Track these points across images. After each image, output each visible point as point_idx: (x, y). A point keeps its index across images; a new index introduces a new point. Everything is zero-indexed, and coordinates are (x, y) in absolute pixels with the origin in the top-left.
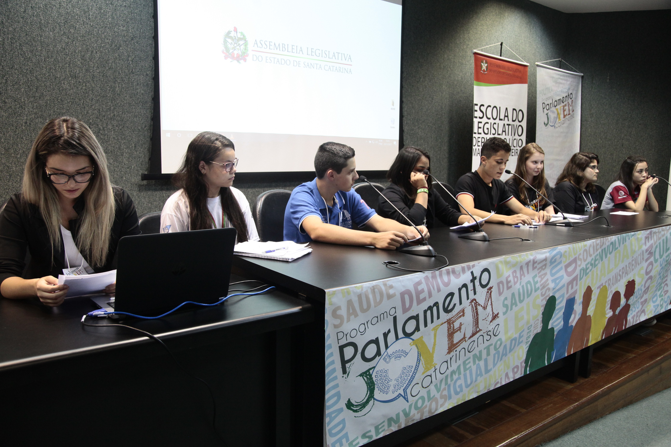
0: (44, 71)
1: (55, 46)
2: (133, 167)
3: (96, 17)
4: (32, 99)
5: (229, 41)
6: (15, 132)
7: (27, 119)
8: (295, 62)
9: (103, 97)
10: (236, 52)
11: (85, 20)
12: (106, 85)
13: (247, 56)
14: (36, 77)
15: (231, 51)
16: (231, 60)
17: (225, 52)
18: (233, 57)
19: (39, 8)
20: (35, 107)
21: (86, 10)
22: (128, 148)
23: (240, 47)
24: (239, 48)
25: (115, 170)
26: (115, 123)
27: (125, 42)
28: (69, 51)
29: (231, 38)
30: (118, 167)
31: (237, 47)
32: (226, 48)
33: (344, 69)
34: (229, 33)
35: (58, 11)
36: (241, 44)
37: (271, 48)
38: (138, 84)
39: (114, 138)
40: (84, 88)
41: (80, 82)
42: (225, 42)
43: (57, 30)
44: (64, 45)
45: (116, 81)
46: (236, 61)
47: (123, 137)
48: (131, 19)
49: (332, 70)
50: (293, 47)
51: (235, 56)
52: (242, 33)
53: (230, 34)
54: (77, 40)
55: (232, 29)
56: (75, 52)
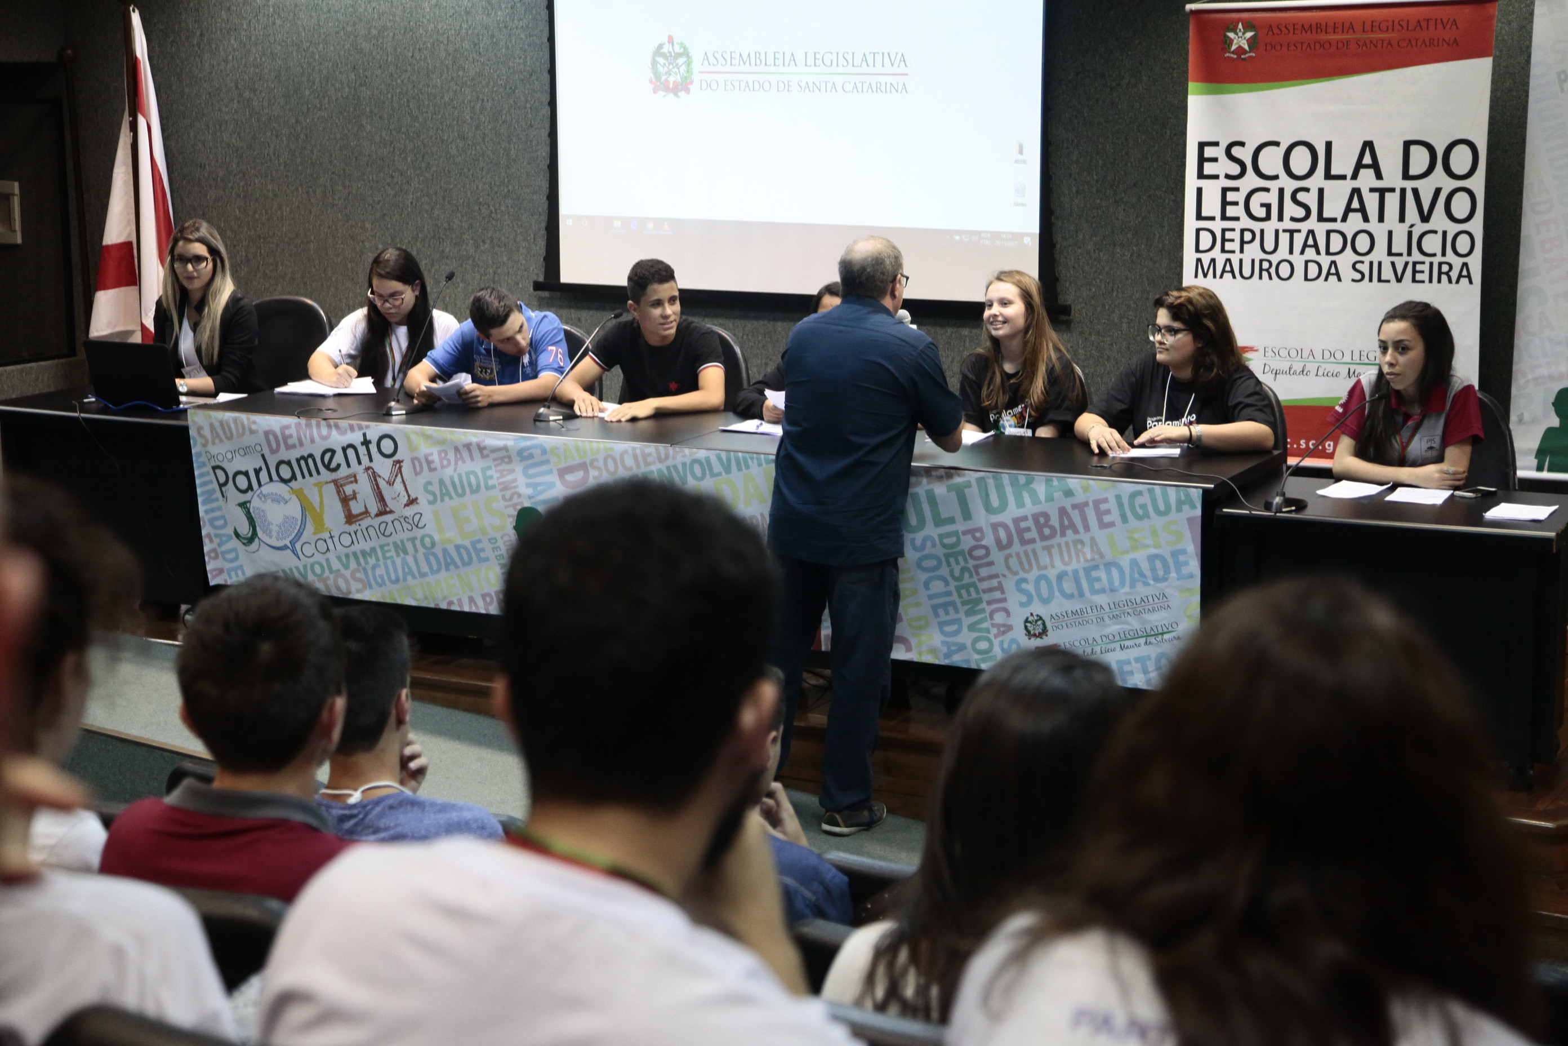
0: (431, 133)
1: (442, 98)
2: (531, 269)
3: (487, 50)
4: (418, 172)
5: (661, 60)
6: (402, 215)
7: (413, 199)
8: (781, 84)
9: (496, 164)
10: (671, 79)
11: (475, 56)
12: (499, 147)
13: (691, 82)
14: (423, 142)
15: (664, 78)
16: (665, 93)
17: (654, 80)
18: (667, 89)
19: (427, 47)
20: (421, 182)
21: (476, 41)
22: (525, 240)
23: (678, 69)
24: (677, 71)
25: (509, 273)
26: (509, 202)
27: (522, 80)
28: (457, 102)
29: (664, 55)
30: (513, 267)
31: (674, 70)
32: (657, 74)
33: (889, 85)
34: (660, 46)
35: (446, 50)
36: (680, 64)
37: (733, 63)
38: (538, 142)
39: (508, 225)
40: (473, 152)
41: (469, 145)
42: (654, 63)
43: (445, 75)
44: (451, 94)
45: (511, 140)
46: (671, 95)
47: (519, 223)
48: (529, 45)
49: (860, 90)
50: (777, 56)
51: (671, 86)
52: (682, 44)
53: (662, 48)
54: (466, 84)
55: (666, 40)
56: (464, 103)
